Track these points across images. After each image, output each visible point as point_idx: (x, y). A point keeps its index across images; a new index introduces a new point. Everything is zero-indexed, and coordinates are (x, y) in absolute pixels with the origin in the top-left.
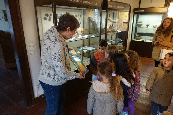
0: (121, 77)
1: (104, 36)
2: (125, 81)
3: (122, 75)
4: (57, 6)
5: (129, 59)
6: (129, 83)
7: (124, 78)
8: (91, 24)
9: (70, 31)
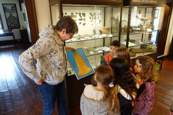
0: (119, 87)
1: (126, 35)
2: (123, 92)
3: (121, 85)
4: (63, 5)
5: (141, 67)
6: (128, 95)
7: (123, 89)
8: (114, 22)
9: (65, 33)
